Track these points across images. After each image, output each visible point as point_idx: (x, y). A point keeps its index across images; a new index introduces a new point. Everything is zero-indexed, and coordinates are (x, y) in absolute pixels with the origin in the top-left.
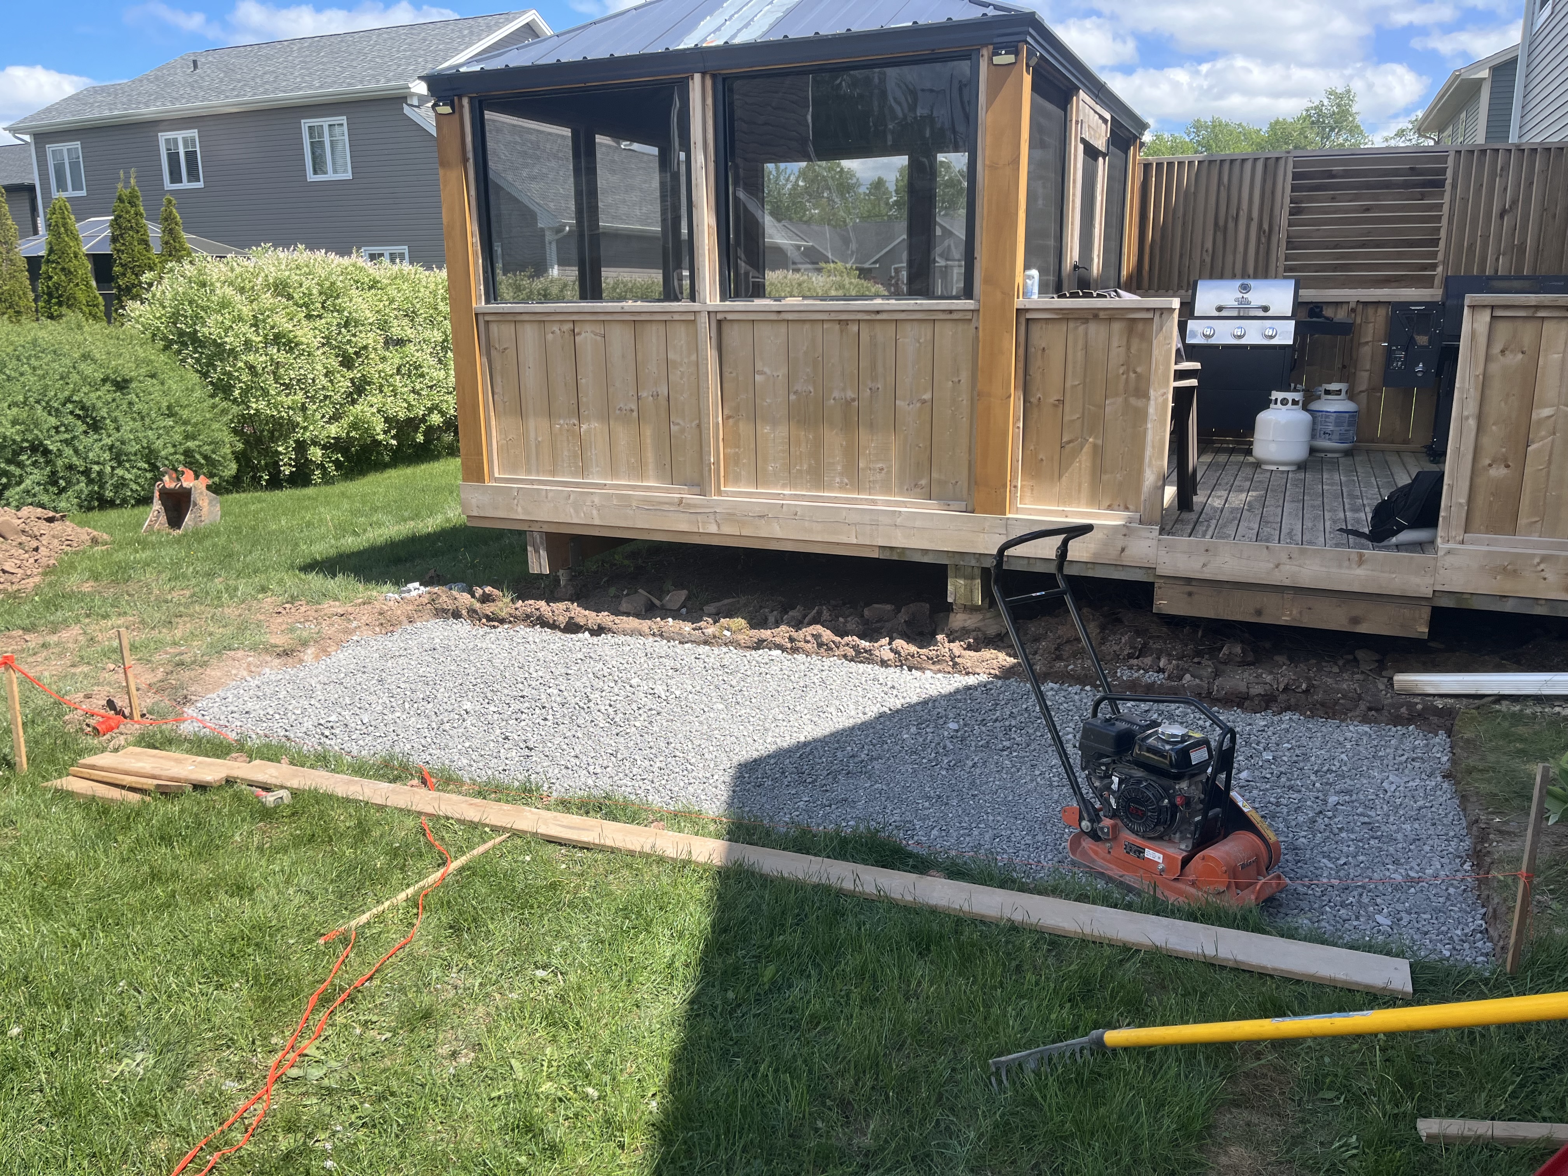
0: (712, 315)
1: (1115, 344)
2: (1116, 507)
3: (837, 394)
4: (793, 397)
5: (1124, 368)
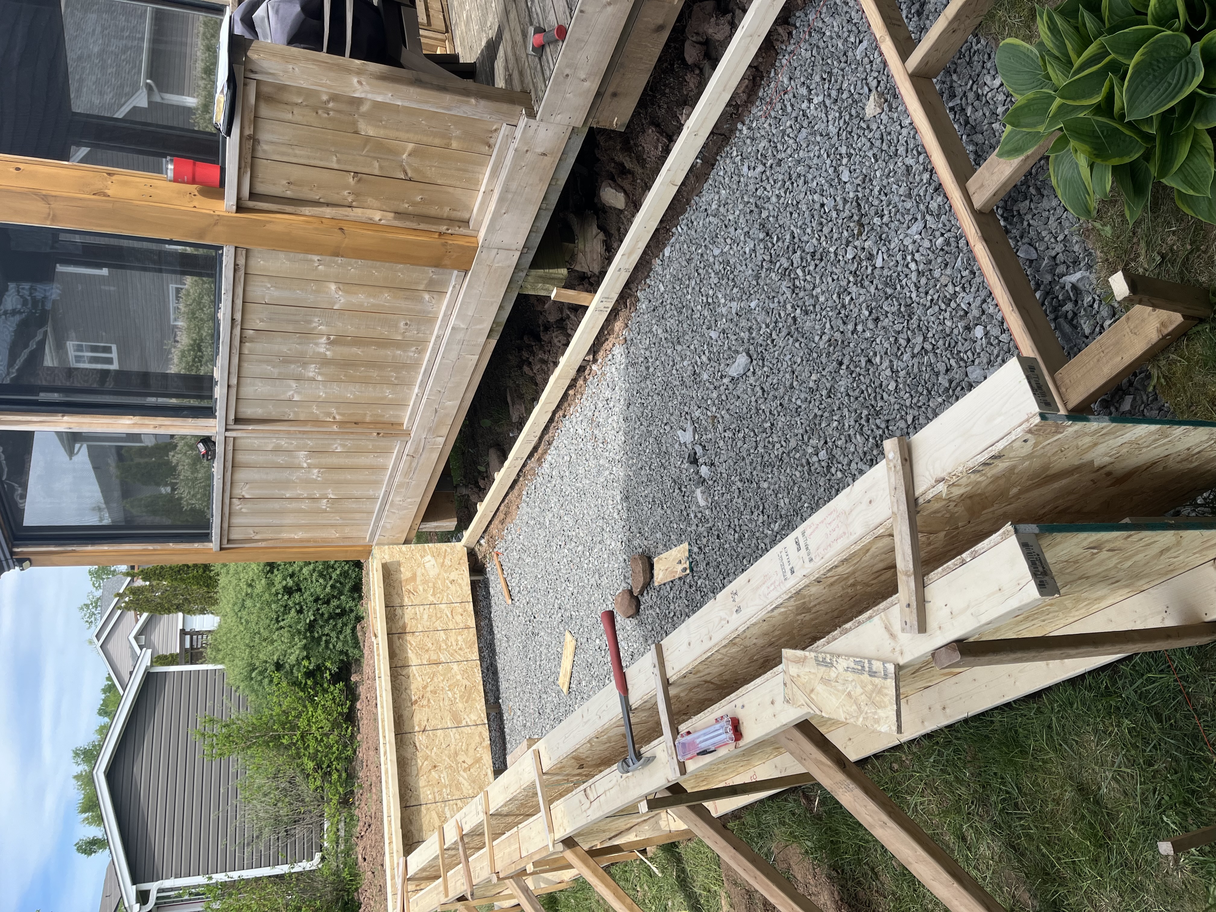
1: (289, 116)
2: (492, 141)
3: (322, 347)
4: (320, 378)
5: (320, 112)
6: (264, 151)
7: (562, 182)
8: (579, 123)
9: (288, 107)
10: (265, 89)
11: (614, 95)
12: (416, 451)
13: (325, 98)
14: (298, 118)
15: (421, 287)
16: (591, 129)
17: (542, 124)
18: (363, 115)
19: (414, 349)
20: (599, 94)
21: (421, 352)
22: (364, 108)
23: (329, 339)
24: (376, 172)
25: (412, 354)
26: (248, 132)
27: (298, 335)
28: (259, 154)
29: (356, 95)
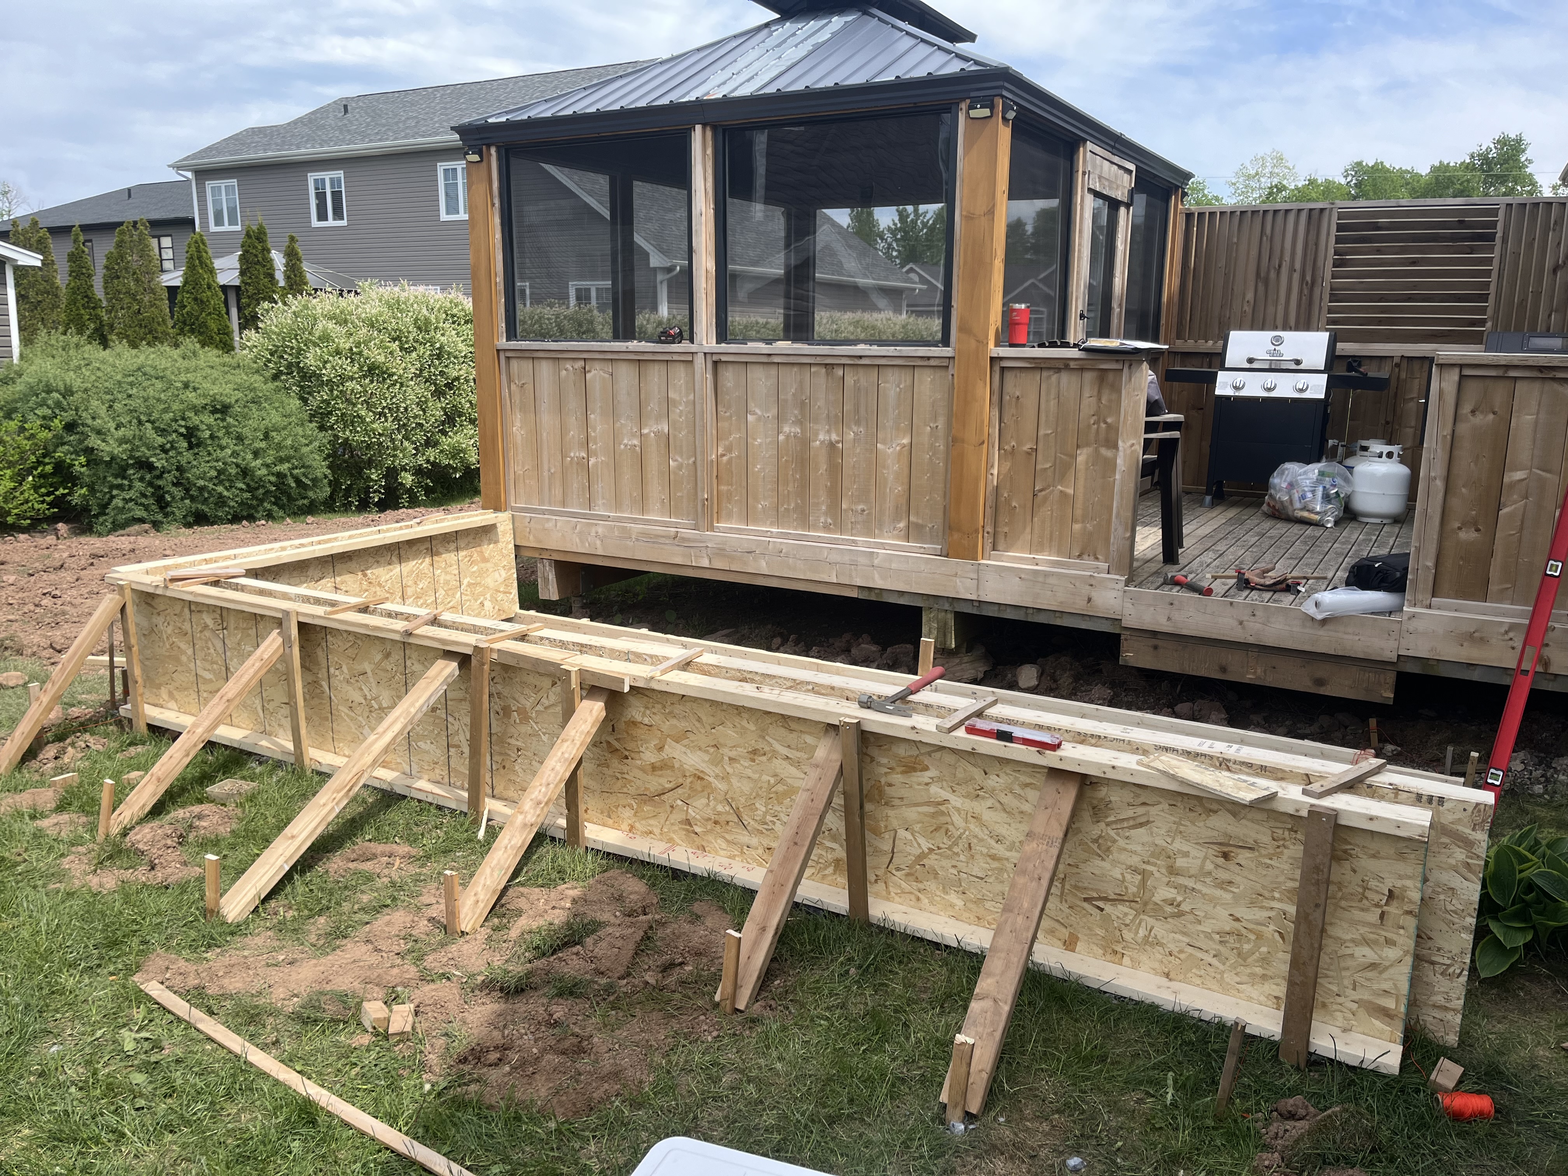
0: (708, 357)
1: (1086, 394)
2: (1085, 557)
3: (822, 436)
4: (781, 437)
5: (1095, 418)
6: (1049, 377)
7: (1059, 622)
8: (1124, 623)
9: (1095, 393)
10: (1111, 376)
11: (1156, 647)
12: (684, 539)
13: (1109, 420)
14: (1086, 402)
15: (911, 518)
16: (1119, 635)
17: (1121, 593)
18: (1096, 450)
19: (829, 521)
20: (1154, 634)
21: (826, 528)
22: (1104, 451)
23: (838, 442)
24: (1039, 467)
25: (822, 520)
26: (1072, 365)
27: (840, 414)
28: (1045, 374)
29: (1120, 443)
